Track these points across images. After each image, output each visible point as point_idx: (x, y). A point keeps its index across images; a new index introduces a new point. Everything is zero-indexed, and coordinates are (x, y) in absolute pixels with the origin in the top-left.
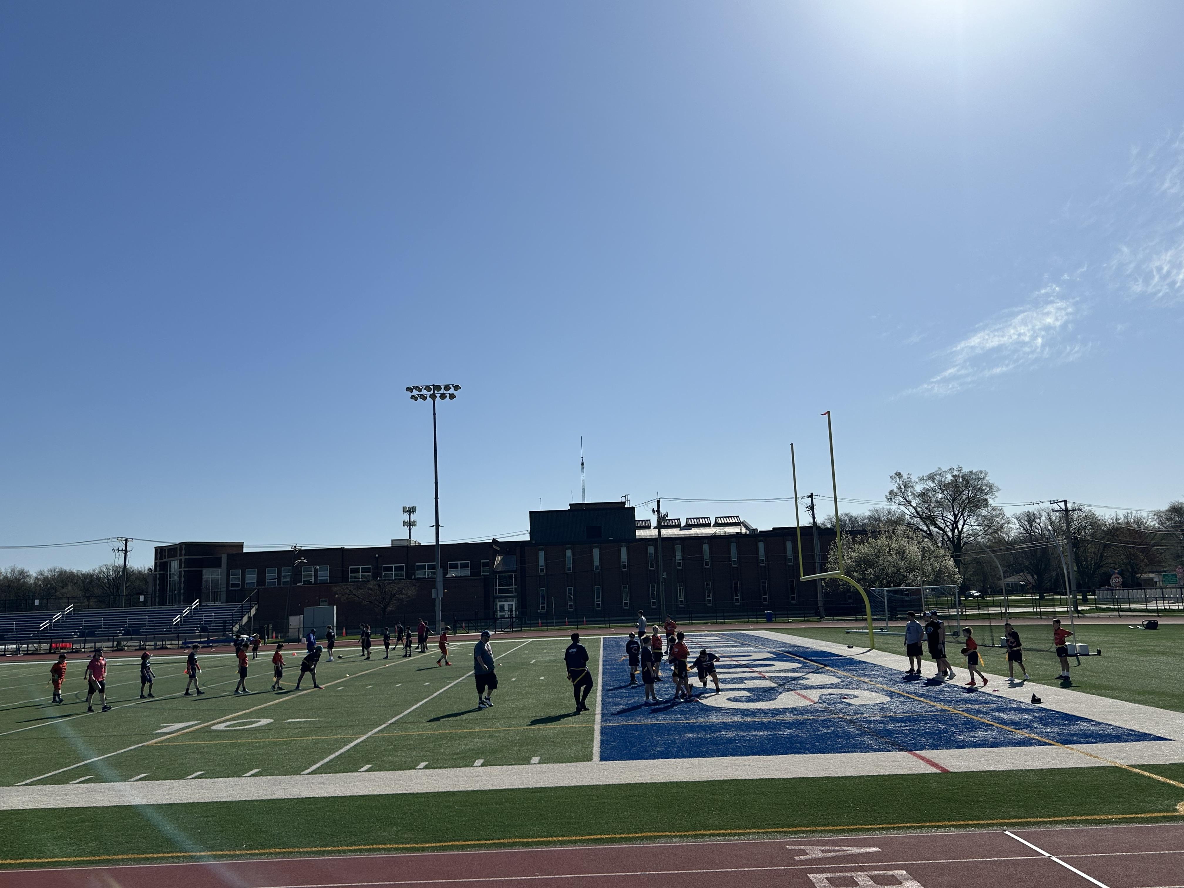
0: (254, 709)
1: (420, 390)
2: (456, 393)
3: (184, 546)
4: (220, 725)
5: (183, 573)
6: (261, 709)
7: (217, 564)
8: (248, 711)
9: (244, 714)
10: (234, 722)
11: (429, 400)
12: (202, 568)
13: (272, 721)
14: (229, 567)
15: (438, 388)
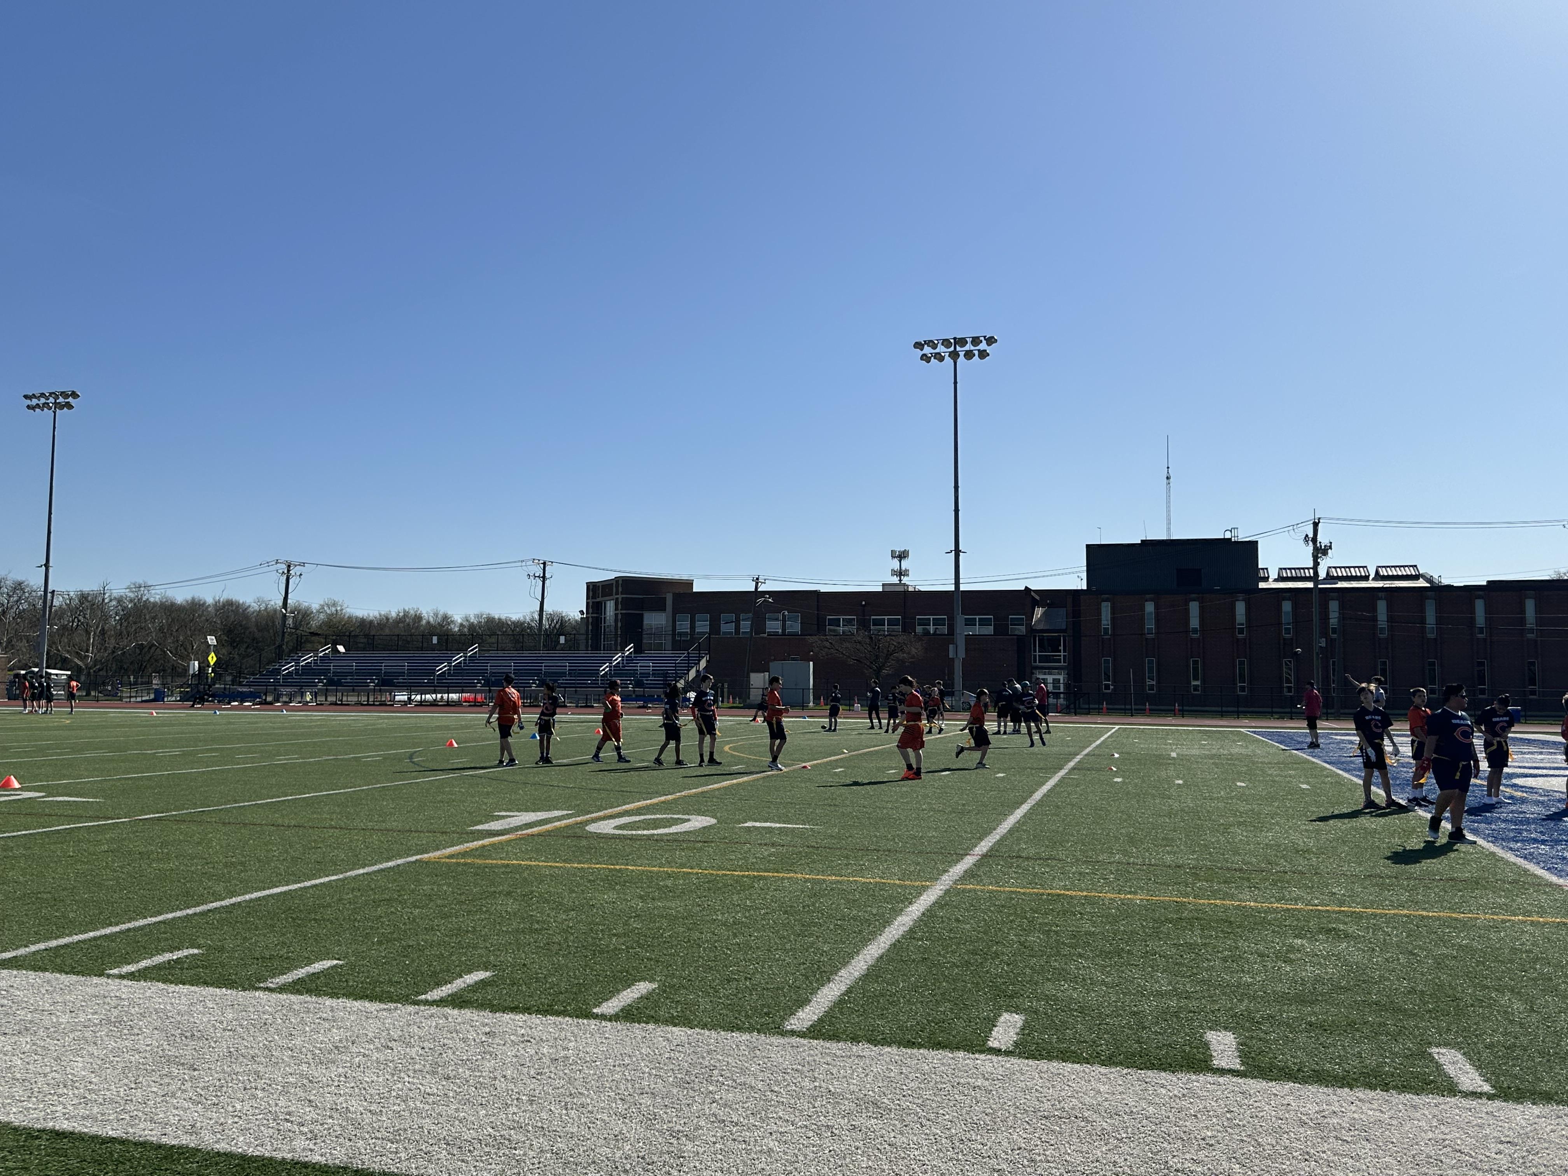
0: (683, 793)
1: (935, 346)
2: (989, 350)
3: (620, 582)
4: (606, 822)
5: (620, 617)
6: (696, 795)
7: (660, 606)
8: (670, 797)
9: (663, 802)
10: (637, 818)
11: (948, 360)
12: (642, 609)
13: (713, 821)
14: (675, 612)
15: (962, 342)
